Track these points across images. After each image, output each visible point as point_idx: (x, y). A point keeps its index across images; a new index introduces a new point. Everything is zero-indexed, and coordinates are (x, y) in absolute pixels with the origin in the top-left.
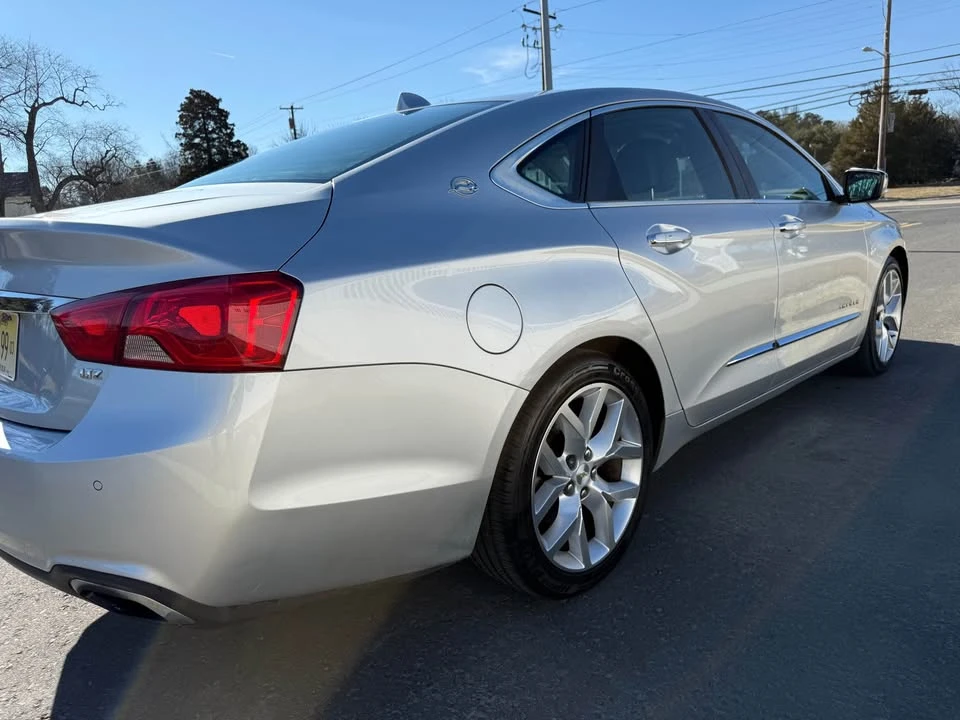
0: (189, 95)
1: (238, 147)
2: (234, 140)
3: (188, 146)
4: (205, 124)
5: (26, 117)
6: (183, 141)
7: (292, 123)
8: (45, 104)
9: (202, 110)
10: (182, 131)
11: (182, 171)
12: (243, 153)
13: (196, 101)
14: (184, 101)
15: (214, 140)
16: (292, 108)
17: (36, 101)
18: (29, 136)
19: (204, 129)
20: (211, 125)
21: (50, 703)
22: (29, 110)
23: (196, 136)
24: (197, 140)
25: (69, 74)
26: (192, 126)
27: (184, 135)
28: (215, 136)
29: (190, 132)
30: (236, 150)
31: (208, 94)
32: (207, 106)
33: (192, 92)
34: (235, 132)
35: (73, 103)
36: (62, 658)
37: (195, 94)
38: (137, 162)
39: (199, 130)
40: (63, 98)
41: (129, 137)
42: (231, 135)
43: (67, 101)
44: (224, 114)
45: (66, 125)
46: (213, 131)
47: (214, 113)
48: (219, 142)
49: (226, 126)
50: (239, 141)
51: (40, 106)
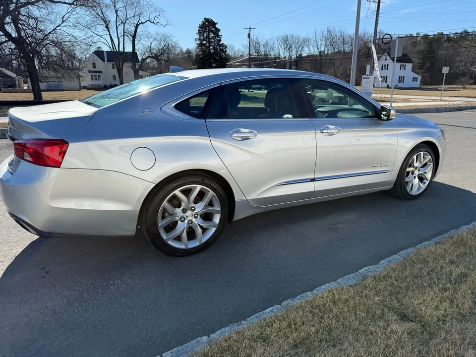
0: (203, 20)
1: (222, 46)
2: (221, 43)
3: (201, 45)
4: (209, 34)
5: (134, 29)
6: (198, 42)
7: (249, 36)
8: (142, 23)
9: (209, 28)
10: (198, 37)
11: (196, 56)
12: (224, 50)
13: (206, 23)
14: (201, 23)
15: (212, 42)
16: (250, 28)
17: (139, 21)
18: (134, 37)
19: (208, 37)
20: (212, 35)
21: (19, 253)
22: (135, 25)
23: (204, 40)
24: (204, 42)
25: (153, 9)
26: (203, 35)
27: (199, 39)
28: (213, 40)
29: (202, 38)
30: (221, 48)
31: (212, 20)
32: (210, 26)
33: (205, 19)
34: (222, 39)
35: (153, 23)
36: (30, 242)
37: (207, 20)
38: (182, 50)
39: (206, 37)
40: (149, 20)
41: (175, 39)
42: (220, 40)
43: (151, 22)
44: (218, 30)
45: (149, 33)
46: (212, 38)
47: (214, 29)
48: (214, 43)
49: (218, 36)
50: (223, 44)
51: (140, 24)
